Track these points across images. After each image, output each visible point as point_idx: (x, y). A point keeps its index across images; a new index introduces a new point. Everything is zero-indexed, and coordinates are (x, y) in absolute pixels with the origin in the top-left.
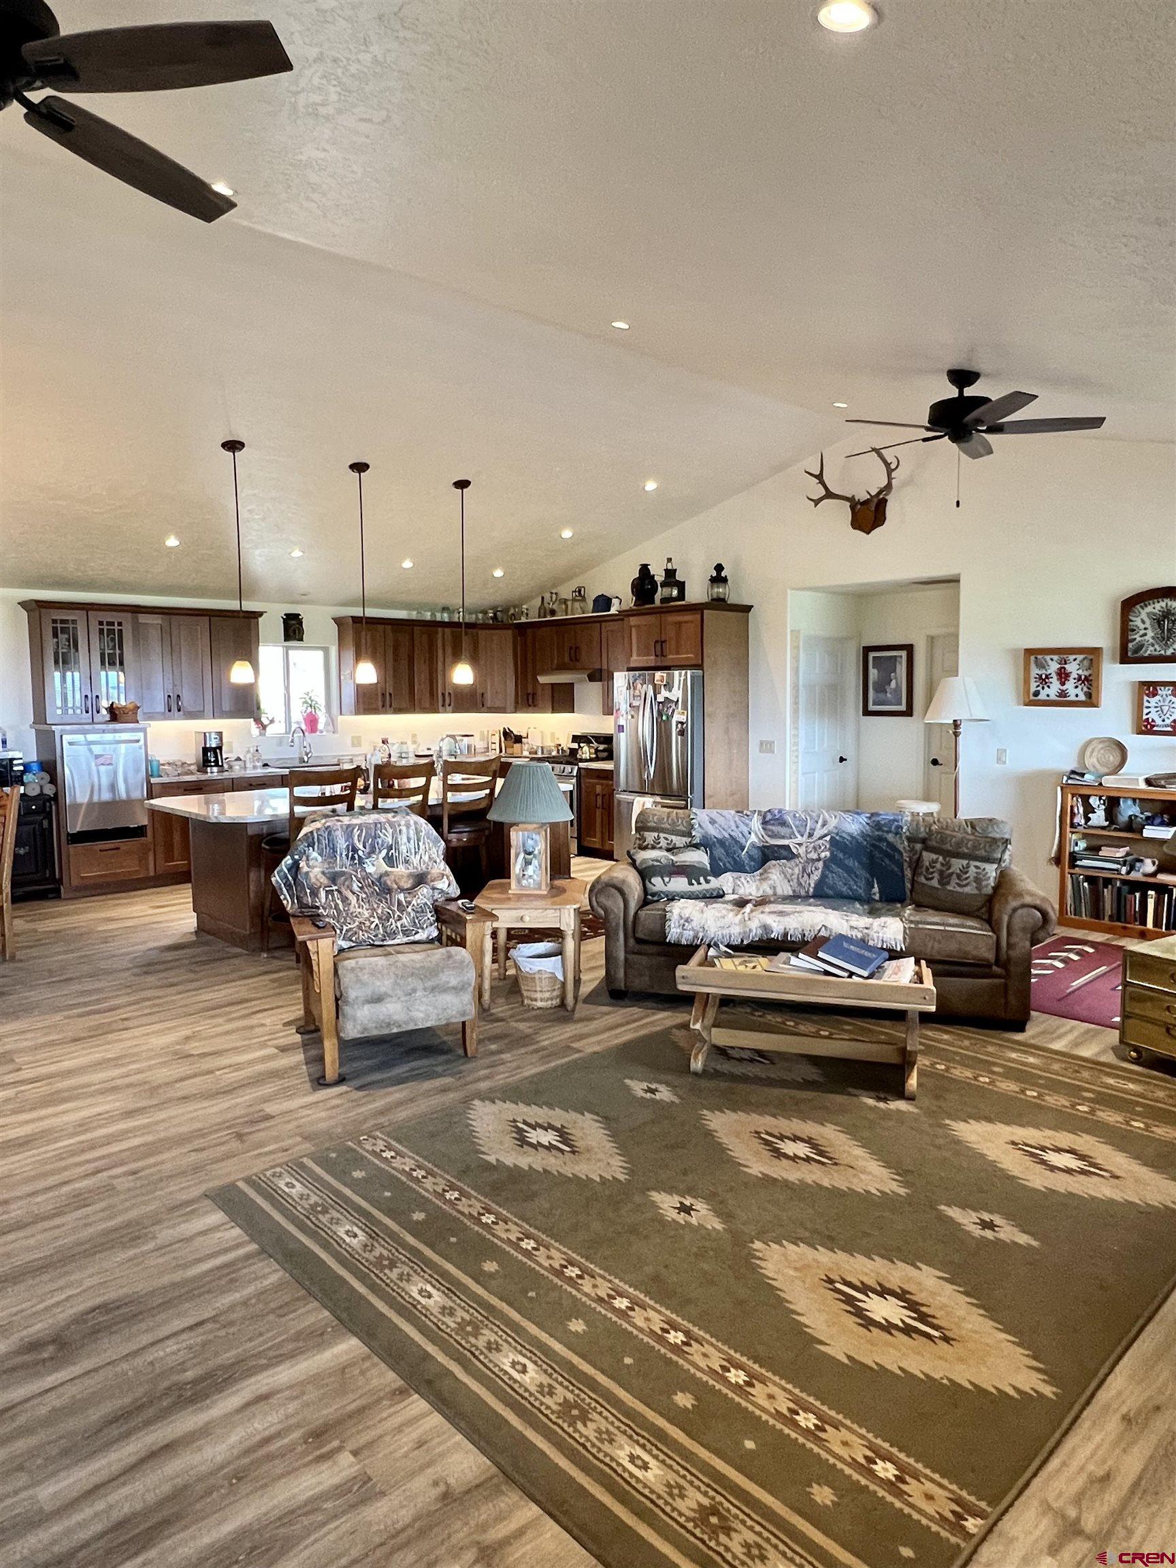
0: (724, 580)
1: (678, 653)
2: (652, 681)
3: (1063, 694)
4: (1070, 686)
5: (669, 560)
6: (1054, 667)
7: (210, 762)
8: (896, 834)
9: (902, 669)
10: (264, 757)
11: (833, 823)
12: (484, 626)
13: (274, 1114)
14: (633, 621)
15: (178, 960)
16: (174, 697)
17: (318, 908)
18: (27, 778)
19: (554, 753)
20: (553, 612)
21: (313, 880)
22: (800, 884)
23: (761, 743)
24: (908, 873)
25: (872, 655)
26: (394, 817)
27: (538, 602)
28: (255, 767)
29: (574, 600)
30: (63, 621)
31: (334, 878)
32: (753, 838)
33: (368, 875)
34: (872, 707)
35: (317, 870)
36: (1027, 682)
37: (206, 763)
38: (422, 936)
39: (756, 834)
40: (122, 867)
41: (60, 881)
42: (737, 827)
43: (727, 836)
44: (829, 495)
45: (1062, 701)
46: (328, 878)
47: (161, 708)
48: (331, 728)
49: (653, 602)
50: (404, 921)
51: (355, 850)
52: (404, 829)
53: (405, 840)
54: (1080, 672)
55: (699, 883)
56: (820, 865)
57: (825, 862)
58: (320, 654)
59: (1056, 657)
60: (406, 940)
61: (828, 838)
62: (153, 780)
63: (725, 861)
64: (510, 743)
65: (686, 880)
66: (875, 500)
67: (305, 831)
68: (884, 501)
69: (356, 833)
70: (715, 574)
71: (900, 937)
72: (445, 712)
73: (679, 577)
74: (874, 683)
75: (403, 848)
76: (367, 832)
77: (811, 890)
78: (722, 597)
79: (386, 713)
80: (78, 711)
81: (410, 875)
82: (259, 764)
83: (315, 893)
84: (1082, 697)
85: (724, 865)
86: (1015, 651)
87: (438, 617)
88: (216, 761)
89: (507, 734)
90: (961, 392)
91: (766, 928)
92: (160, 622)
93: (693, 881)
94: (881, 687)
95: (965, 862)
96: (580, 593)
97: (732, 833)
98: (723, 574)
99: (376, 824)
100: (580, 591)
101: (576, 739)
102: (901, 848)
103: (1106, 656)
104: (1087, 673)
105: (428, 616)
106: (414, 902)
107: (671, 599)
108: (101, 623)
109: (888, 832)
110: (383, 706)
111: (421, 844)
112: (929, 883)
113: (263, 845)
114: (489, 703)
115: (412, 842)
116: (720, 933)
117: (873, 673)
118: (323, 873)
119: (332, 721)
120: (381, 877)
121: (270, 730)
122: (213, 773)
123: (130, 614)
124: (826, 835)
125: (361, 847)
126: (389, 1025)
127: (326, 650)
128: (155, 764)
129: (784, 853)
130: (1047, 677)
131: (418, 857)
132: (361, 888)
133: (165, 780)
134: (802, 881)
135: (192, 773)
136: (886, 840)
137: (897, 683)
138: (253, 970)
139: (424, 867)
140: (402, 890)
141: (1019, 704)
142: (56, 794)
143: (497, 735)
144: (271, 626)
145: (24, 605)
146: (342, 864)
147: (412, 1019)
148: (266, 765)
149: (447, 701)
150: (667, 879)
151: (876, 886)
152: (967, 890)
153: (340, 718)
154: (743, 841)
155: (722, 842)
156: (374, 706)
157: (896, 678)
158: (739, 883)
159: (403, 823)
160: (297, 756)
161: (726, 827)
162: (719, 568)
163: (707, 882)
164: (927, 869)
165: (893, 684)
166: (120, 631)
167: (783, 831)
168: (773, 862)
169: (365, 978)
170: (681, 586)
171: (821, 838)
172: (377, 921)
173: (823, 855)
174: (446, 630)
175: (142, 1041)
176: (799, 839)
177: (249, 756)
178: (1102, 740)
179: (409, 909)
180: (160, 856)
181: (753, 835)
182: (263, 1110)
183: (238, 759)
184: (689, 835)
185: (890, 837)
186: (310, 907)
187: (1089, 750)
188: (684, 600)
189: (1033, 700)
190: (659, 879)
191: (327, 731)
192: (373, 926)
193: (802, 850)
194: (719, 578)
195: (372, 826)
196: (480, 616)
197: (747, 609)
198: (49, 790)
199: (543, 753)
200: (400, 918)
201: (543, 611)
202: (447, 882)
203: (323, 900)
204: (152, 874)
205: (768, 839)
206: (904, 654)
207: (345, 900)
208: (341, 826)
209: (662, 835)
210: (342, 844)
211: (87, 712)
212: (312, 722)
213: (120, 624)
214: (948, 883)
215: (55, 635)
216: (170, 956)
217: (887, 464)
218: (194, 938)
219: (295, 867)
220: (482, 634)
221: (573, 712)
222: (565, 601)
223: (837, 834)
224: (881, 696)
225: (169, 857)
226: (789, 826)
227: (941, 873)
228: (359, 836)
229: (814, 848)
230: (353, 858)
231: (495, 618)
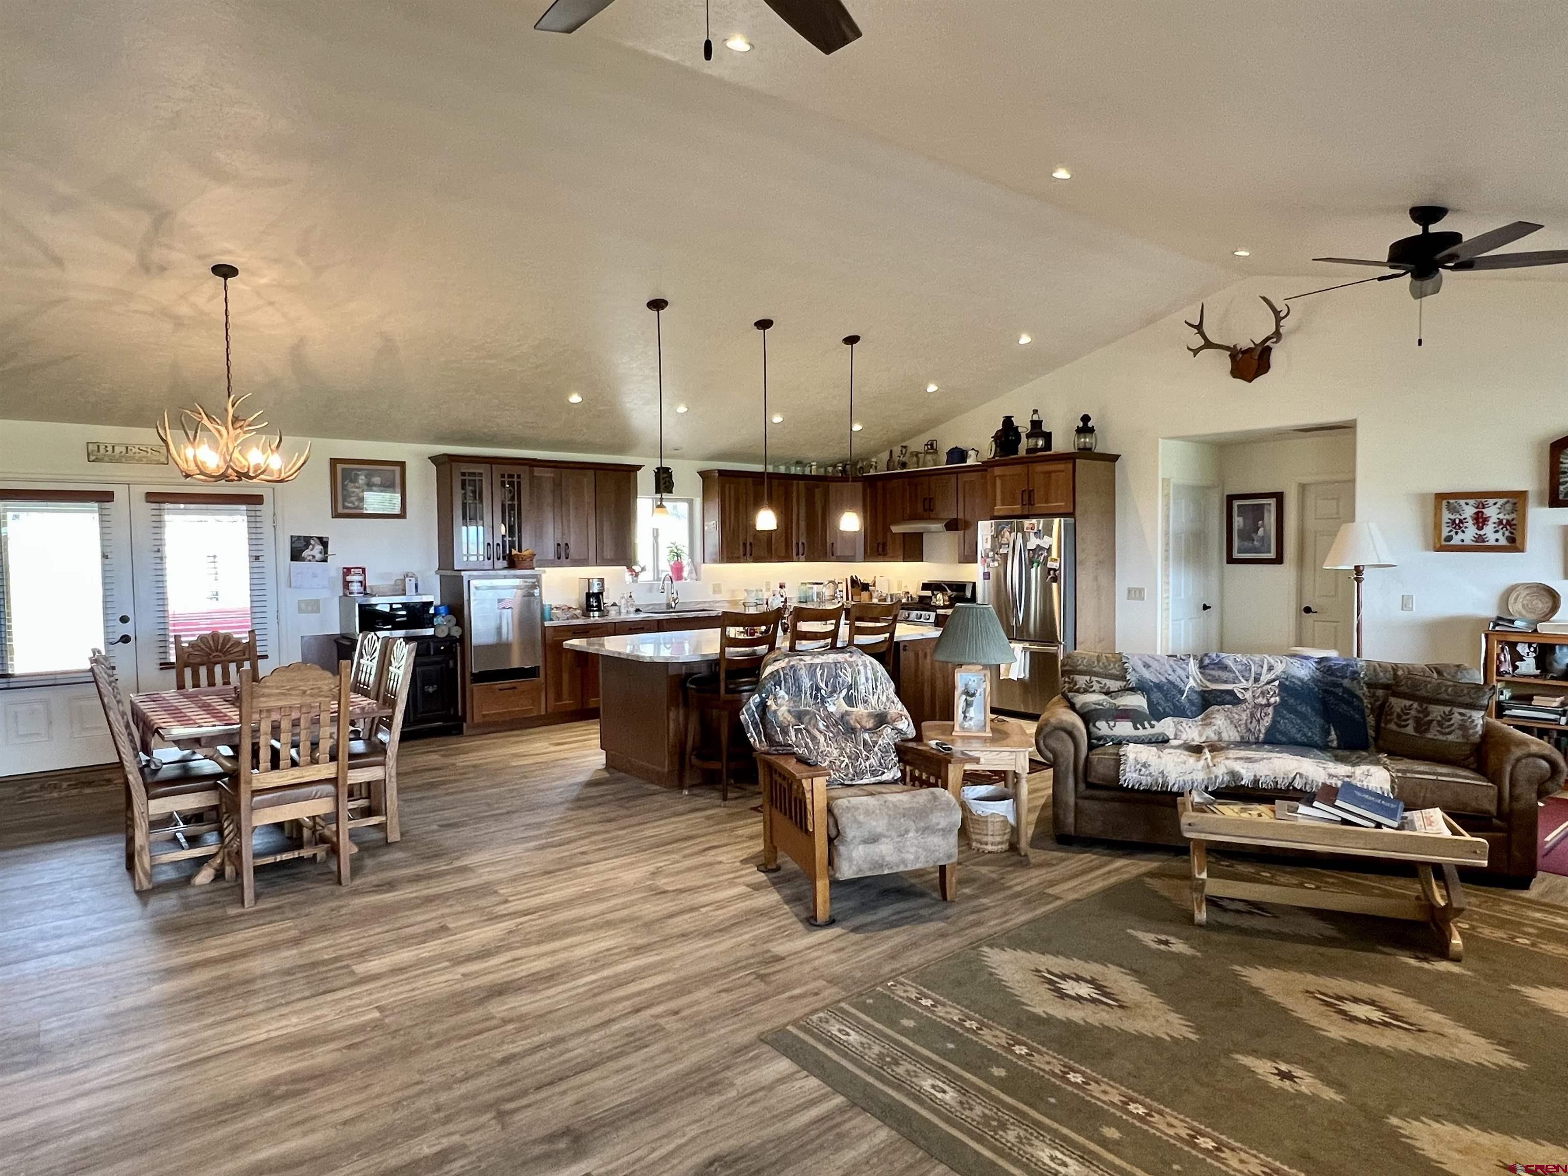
0: (1091, 430)
1: (1047, 502)
2: (1021, 529)
3: (1480, 538)
4: (1489, 531)
5: (1035, 412)
6: (1469, 511)
7: (593, 606)
8: (1353, 679)
9: (1270, 518)
10: (636, 603)
11: (1279, 668)
12: (834, 479)
13: (783, 955)
14: (998, 471)
15: (603, 796)
16: (563, 545)
17: (790, 745)
18: (437, 621)
19: (904, 601)
20: (904, 465)
21: (781, 719)
22: (1249, 730)
23: (1129, 591)
24: (1371, 720)
25: (1236, 503)
26: (851, 657)
27: (885, 456)
28: (628, 612)
29: (927, 453)
30: (470, 474)
31: (800, 716)
32: (1191, 683)
33: (830, 715)
34: (1236, 555)
35: (784, 708)
36: (1437, 526)
37: (588, 609)
38: (888, 776)
39: (1194, 679)
40: (518, 706)
41: (463, 718)
42: (1174, 671)
43: (1164, 680)
44: (1208, 345)
45: (1480, 546)
46: (794, 717)
47: (551, 555)
48: (694, 575)
49: (1016, 452)
50: (872, 760)
51: (818, 689)
52: (861, 668)
53: (863, 680)
54: (1501, 516)
55: (1144, 728)
56: (1270, 710)
57: (1275, 708)
58: (685, 506)
59: (1472, 502)
60: (873, 780)
61: (1277, 683)
62: (547, 624)
63: (1164, 705)
64: (857, 590)
65: (1130, 724)
66: (1260, 349)
67: (768, 670)
68: (1269, 349)
69: (819, 672)
70: (1081, 424)
71: (1387, 786)
72: (798, 561)
73: (1045, 428)
74: (1239, 531)
75: (862, 688)
76: (828, 672)
77: (1262, 736)
78: (1088, 446)
79: (746, 561)
80: (481, 558)
81: (870, 715)
82: (633, 609)
83: (785, 732)
84: (1503, 542)
85: (1164, 709)
86: (1422, 497)
87: (793, 470)
88: (599, 606)
89: (854, 582)
90: (1425, 229)
91: (1234, 775)
92: (552, 475)
93: (1138, 726)
94: (1248, 534)
95: (1447, 709)
96: (932, 447)
97: (1170, 678)
98: (1090, 424)
99: (835, 664)
100: (932, 445)
101: (925, 587)
102: (1359, 693)
103: (1531, 500)
104: (1509, 517)
105: (782, 469)
106: (880, 742)
107: (1035, 450)
108: (503, 476)
109: (1343, 677)
110: (745, 555)
111: (878, 684)
112: (1403, 730)
113: (688, 685)
114: (839, 553)
115: (870, 681)
116: (1181, 779)
117: (1238, 521)
118: (789, 711)
119: (696, 570)
120: (842, 717)
121: (643, 577)
122: (595, 617)
123: (527, 468)
124: (1274, 680)
125: (823, 686)
126: (881, 866)
127: (691, 503)
128: (547, 609)
129: (1230, 698)
130: (1461, 521)
131: (876, 697)
132: (827, 727)
133: (556, 623)
134: (1252, 727)
135: (578, 618)
136: (1341, 685)
137: (1264, 530)
138: (681, 808)
139: (882, 707)
140: (866, 730)
141: (1427, 549)
142: (462, 636)
143: (844, 583)
144: (646, 480)
145: (435, 459)
146: (807, 703)
147: (904, 862)
148: (638, 610)
149: (801, 552)
150: (1112, 723)
151: (1333, 733)
152: (1450, 738)
153: (703, 565)
154: (1182, 685)
155: (1159, 686)
156: (736, 555)
157: (1263, 526)
158: (1180, 728)
159: (860, 663)
160: (664, 601)
161: (1161, 671)
162: (1086, 419)
163: (1152, 727)
164: (1399, 716)
165: (1261, 532)
166: (519, 483)
167: (1225, 675)
168: (1217, 707)
169: (861, 818)
170: (1048, 437)
171: (1268, 683)
172: (847, 760)
173: (1272, 700)
174: (801, 482)
175: (611, 875)
176: (1244, 684)
177: (623, 601)
178: (1529, 586)
179: (876, 749)
180: (551, 696)
181: (1191, 679)
182: (769, 951)
183: (614, 605)
184: (1123, 678)
185: (1346, 682)
186: (781, 746)
187: (1514, 595)
188: (1050, 450)
189: (1444, 546)
190: (1104, 723)
191: (692, 579)
192: (843, 765)
193: (1248, 695)
194: (1085, 428)
195: (833, 666)
196: (830, 469)
197: (1114, 458)
198: (456, 632)
199: (892, 600)
200: (868, 758)
201: (890, 464)
202: (907, 723)
203: (794, 739)
204: (543, 713)
205: (1208, 684)
206: (1272, 502)
207: (813, 738)
208: (805, 665)
209: (1094, 679)
210: (806, 683)
211: (489, 559)
212: (678, 570)
213: (519, 476)
214: (1427, 730)
215: (463, 487)
216: (594, 791)
217: (1276, 313)
218: (606, 775)
219: (763, 707)
220: (833, 485)
221: (922, 561)
222: (917, 454)
223: (1287, 679)
224: (1247, 544)
225: (559, 697)
226: (1231, 671)
227: (1417, 720)
228: (822, 675)
229: (1262, 693)
230: (816, 698)
231: (844, 471)
